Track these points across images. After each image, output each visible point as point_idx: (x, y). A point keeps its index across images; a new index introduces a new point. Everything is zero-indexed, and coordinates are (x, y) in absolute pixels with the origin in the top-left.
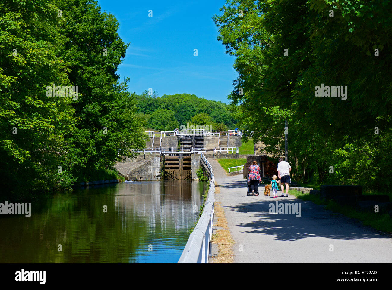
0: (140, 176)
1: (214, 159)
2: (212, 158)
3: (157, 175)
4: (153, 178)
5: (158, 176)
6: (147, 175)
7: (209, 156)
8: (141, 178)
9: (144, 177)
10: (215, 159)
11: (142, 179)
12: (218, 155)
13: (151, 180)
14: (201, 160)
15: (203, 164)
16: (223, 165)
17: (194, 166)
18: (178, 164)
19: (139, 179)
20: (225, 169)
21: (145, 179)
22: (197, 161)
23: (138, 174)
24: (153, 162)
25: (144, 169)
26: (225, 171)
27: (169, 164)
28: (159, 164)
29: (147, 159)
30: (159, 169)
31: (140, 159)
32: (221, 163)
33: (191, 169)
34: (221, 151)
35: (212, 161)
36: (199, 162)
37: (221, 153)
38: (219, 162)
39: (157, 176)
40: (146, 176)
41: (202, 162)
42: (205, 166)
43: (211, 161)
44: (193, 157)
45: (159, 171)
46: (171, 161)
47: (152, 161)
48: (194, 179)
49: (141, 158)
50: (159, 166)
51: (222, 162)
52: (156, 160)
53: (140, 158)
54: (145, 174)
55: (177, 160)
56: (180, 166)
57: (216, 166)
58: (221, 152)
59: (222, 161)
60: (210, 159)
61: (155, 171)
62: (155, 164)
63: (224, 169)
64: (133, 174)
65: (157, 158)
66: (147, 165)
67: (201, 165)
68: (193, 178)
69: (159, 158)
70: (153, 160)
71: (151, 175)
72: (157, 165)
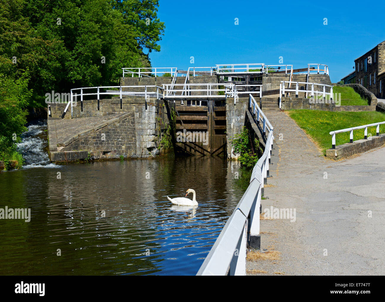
0: (104, 149)
1: (281, 110)
2: (275, 107)
3: (149, 146)
4: (138, 153)
5: (150, 149)
6: (124, 147)
7: (267, 103)
8: (105, 153)
9: (115, 151)
10: (283, 110)
11: (109, 155)
12: (290, 101)
13: (134, 156)
14: (248, 112)
15: (251, 121)
16: (304, 124)
17: (232, 127)
18: (205, 122)
19: (98, 155)
20: (313, 135)
21: (118, 156)
22: (239, 115)
23: (96, 143)
24: (140, 117)
25: (114, 133)
26: (312, 140)
27: (186, 122)
28: (153, 121)
29: (128, 109)
30: (152, 132)
31: (111, 110)
32: (298, 119)
33: (226, 134)
34: (297, 91)
35: (276, 114)
36: (243, 117)
37: (297, 96)
38: (293, 116)
39: (148, 148)
40: (120, 147)
41: (250, 117)
42: (254, 126)
43: (272, 113)
44: (230, 106)
45: (152, 137)
46: (190, 117)
47: (137, 115)
48: (233, 156)
49: (114, 106)
50: (153, 126)
51: (301, 118)
52: (146, 113)
53: (112, 108)
54: (118, 144)
55: (204, 113)
56: (210, 127)
57: (287, 125)
58: (297, 94)
59: (300, 114)
60: (271, 110)
61: (144, 136)
62: (143, 121)
63: (309, 136)
64: (83, 143)
65: (148, 107)
66: (123, 122)
67: (248, 124)
68: (229, 155)
69: (154, 108)
70: (141, 111)
71: (136, 146)
72: (149, 123)
